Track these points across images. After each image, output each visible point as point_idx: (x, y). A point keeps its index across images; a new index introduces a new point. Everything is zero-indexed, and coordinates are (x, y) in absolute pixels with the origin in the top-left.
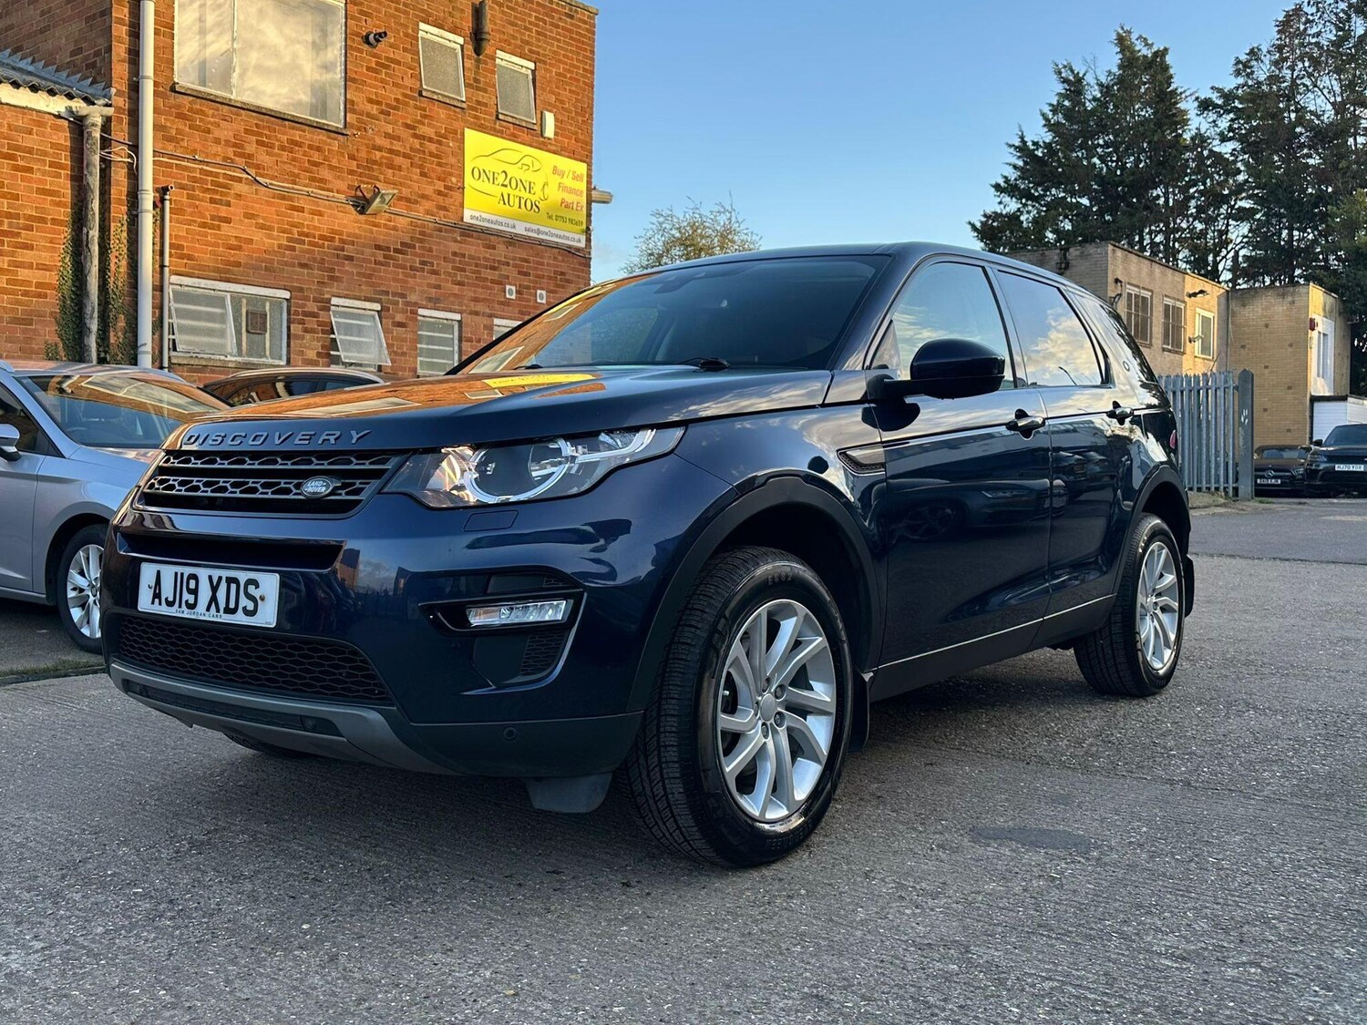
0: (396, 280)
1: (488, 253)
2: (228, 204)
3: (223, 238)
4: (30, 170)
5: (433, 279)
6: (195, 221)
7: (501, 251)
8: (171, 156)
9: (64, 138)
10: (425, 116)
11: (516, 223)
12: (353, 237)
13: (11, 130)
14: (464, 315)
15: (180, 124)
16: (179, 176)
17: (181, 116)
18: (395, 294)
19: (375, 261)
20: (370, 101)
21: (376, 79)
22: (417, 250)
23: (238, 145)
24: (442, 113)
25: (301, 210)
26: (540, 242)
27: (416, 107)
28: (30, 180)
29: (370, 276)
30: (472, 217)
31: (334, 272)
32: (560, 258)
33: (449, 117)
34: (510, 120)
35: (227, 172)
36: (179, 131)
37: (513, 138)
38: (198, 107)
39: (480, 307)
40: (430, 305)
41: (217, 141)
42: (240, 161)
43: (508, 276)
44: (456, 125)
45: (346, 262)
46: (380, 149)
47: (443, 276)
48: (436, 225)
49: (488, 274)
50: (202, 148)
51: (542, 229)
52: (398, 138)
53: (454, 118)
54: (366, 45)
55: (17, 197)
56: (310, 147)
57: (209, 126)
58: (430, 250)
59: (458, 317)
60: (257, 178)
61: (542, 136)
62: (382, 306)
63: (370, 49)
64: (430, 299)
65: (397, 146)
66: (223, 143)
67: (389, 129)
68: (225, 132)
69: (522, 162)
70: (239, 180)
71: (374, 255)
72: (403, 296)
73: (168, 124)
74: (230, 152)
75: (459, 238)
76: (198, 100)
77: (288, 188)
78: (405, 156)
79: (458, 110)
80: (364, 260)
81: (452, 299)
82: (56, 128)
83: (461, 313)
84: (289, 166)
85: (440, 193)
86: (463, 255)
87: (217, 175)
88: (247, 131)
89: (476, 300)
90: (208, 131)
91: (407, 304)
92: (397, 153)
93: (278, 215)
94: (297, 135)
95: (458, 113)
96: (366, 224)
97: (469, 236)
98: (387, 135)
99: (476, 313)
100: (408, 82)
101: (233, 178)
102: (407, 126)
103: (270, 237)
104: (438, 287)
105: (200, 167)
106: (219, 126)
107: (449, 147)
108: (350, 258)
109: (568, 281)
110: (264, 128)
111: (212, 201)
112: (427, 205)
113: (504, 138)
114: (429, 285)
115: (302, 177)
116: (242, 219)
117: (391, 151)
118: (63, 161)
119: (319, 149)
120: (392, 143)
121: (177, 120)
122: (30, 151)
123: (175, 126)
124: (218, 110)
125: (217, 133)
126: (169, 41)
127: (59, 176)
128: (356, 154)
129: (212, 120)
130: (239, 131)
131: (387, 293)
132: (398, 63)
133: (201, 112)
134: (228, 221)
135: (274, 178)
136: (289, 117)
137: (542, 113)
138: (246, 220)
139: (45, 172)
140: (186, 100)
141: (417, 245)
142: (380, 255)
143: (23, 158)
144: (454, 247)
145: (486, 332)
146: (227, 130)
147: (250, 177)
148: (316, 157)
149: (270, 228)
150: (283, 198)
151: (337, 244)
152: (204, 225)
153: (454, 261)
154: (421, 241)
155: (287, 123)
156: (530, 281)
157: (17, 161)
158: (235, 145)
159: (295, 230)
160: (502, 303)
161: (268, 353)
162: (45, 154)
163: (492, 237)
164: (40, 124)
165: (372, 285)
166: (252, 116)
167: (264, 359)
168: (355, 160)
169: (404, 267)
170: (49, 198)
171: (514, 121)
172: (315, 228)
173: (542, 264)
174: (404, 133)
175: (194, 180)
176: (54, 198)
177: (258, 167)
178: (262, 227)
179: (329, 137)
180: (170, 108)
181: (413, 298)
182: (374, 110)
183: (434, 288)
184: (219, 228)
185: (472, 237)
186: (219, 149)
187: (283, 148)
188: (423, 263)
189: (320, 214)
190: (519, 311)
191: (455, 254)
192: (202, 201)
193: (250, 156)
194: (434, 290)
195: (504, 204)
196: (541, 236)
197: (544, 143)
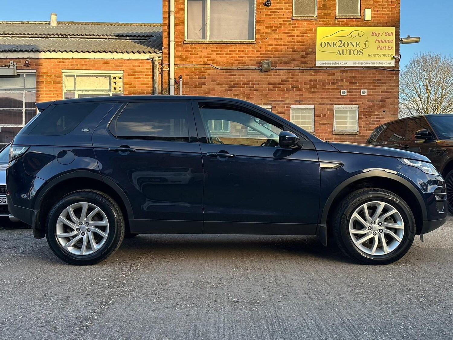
0: (278, 95)
1: (331, 77)
2: (205, 78)
3: (203, 90)
4: (139, 78)
5: (298, 93)
6: (192, 86)
7: (338, 75)
8: (183, 65)
9: (150, 66)
10: (295, 27)
11: (347, 61)
12: (258, 81)
13: (133, 67)
14: (316, 105)
15: (187, 54)
16: (187, 71)
17: (187, 51)
18: (278, 101)
19: (268, 89)
20: (267, 27)
21: (270, 18)
22: (290, 82)
23: (209, 57)
24: (304, 24)
25: (235, 75)
26: (363, 68)
27: (290, 24)
28: (139, 81)
29: (266, 95)
30: (320, 64)
31: (249, 96)
32: (377, 73)
33: (308, 24)
34: (343, 17)
35: (204, 67)
36: (186, 56)
37: (346, 25)
38: (194, 47)
39: (325, 101)
40: (296, 103)
41: (201, 57)
42: (210, 62)
43: (343, 86)
44: (311, 27)
45: (255, 91)
46: (271, 45)
47: (304, 91)
48: (300, 70)
49: (331, 86)
50: (195, 61)
51: (364, 62)
52: (281, 39)
53: (311, 24)
54: (266, 6)
55: (135, 87)
56: (239, 51)
57: (198, 52)
58: (297, 81)
59: (313, 106)
60: (216, 67)
61: (364, 20)
62: (272, 106)
63: (267, 7)
64: (296, 101)
65: (280, 42)
66: (203, 57)
67: (276, 36)
68: (204, 53)
69: (352, 34)
70: (209, 69)
71: (268, 87)
72: (282, 101)
73: (183, 55)
74: (206, 60)
75: (313, 74)
76: (194, 44)
77: (229, 68)
78: (284, 45)
79: (313, 20)
80: (263, 90)
81: (308, 99)
82: (148, 63)
83: (314, 105)
84: (230, 60)
85: (302, 57)
86: (316, 81)
87: (201, 69)
88: (212, 51)
89: (323, 98)
90: (198, 54)
91: (285, 104)
92: (280, 45)
93: (225, 79)
94: (233, 48)
95: (313, 21)
96: (264, 75)
97: (319, 72)
98: (275, 39)
99: (323, 104)
100: (286, 15)
101: (207, 69)
102: (285, 33)
103: (221, 87)
104: (302, 95)
105: (194, 67)
106: (201, 51)
107: (308, 36)
108: (257, 90)
109: (383, 83)
110: (219, 48)
111: (199, 78)
112: (295, 63)
113: (341, 26)
114: (296, 95)
115: (235, 63)
116: (211, 82)
117: (277, 45)
118: (150, 73)
119: (243, 51)
120: (277, 42)
121: (185, 53)
122: (139, 72)
123: (184, 55)
124: (201, 46)
125: (200, 54)
126: (183, 26)
127: (148, 78)
128: (260, 49)
129: (199, 50)
130: (209, 52)
131: (274, 101)
132: (282, 9)
133: (195, 48)
134: (205, 84)
135: (223, 65)
136: (229, 42)
137: (364, 10)
138: (212, 82)
139: (144, 78)
140: (189, 45)
141: (290, 80)
142: (271, 87)
143: (137, 75)
144: (311, 78)
145: (329, 111)
146: (205, 52)
147: (213, 67)
148: (242, 54)
149: (222, 84)
150: (227, 72)
151: (251, 85)
152: (196, 87)
153: (310, 84)
154: (292, 78)
155: (229, 44)
156: (357, 86)
157: (135, 76)
158: (208, 57)
159: (232, 83)
160: (338, 98)
161: (223, 128)
162: (144, 72)
163: (332, 70)
164: (142, 63)
165: (267, 99)
166: (214, 45)
167: (221, 131)
168: (259, 52)
169: (283, 90)
170: (146, 86)
171: (345, 17)
172: (241, 81)
173: (365, 77)
174: (284, 37)
175: (192, 72)
176: (147, 85)
177: (217, 63)
178: (219, 84)
179: (247, 46)
180: (183, 49)
181: (287, 101)
182: (269, 30)
183: (299, 96)
184: (201, 87)
185: (321, 72)
186: (201, 60)
187: (227, 54)
188: (294, 87)
189: (243, 75)
190: (349, 100)
191: (311, 80)
192: (195, 78)
193: (213, 60)
194: (299, 97)
195: (340, 54)
196: (364, 65)
197: (366, 23)
